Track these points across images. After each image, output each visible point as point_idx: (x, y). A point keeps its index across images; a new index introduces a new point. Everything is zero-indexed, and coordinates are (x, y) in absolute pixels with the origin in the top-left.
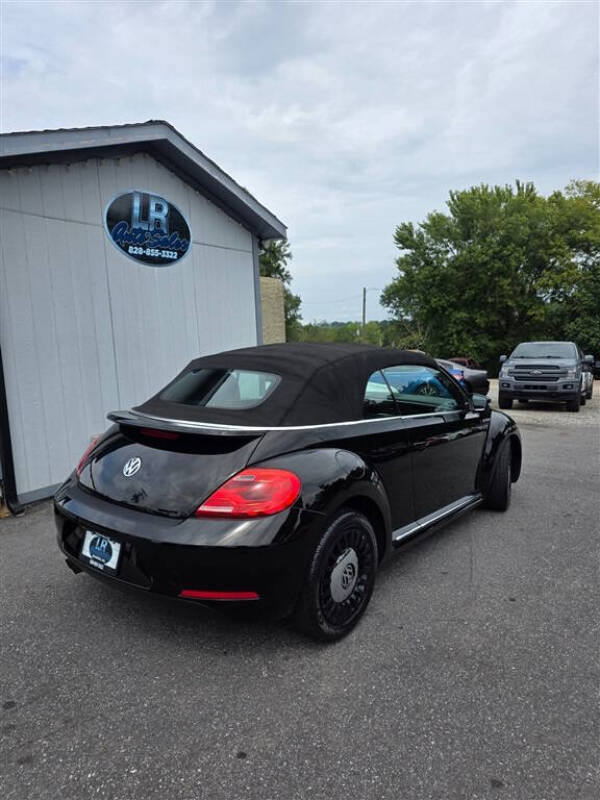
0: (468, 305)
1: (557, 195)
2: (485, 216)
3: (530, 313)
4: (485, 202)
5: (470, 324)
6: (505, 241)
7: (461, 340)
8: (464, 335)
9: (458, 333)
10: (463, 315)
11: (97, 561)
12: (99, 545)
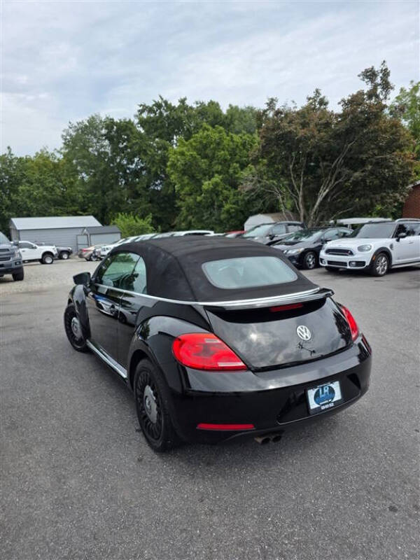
11: (326, 404)
12: (323, 393)
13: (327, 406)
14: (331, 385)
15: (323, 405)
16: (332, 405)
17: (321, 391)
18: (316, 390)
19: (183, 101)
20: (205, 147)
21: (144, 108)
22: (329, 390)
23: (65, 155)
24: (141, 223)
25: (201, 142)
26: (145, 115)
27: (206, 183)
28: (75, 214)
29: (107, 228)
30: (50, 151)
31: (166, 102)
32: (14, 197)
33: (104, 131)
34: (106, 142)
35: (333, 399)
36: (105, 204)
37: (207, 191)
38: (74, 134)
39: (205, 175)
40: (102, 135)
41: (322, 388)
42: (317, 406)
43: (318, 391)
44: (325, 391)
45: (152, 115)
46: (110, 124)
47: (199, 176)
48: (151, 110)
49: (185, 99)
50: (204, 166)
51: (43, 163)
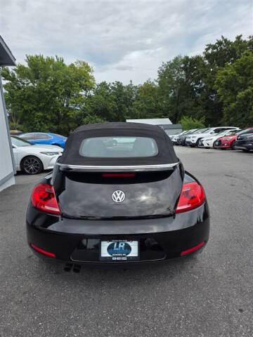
0: (42, 109)
1: (72, 65)
2: (44, 70)
3: (68, 114)
4: (43, 63)
5: (45, 118)
6: (55, 82)
7: (41, 125)
8: (42, 123)
9: (39, 122)
10: (40, 114)
11: (119, 256)
12: (117, 247)
13: (118, 259)
14: (129, 243)
15: (115, 256)
16: (125, 259)
17: (115, 245)
18: (110, 243)
19: (239, 38)
20: (244, 67)
21: (210, 46)
22: (125, 246)
23: (160, 82)
24: (197, 122)
25: (241, 64)
26: (210, 51)
27: (240, 93)
28: (160, 117)
29: (175, 126)
30: (152, 81)
31: (226, 40)
32: (130, 108)
33: (182, 66)
34: (183, 73)
35: (127, 254)
36: (177, 111)
37: (240, 99)
38: (165, 69)
39: (241, 87)
40: (181, 68)
41: (118, 243)
42: (108, 255)
43: (113, 245)
44: (120, 246)
45: (215, 51)
46: (187, 60)
47: (237, 89)
48: (214, 47)
49: (241, 36)
50: (240, 82)
51: (147, 89)
